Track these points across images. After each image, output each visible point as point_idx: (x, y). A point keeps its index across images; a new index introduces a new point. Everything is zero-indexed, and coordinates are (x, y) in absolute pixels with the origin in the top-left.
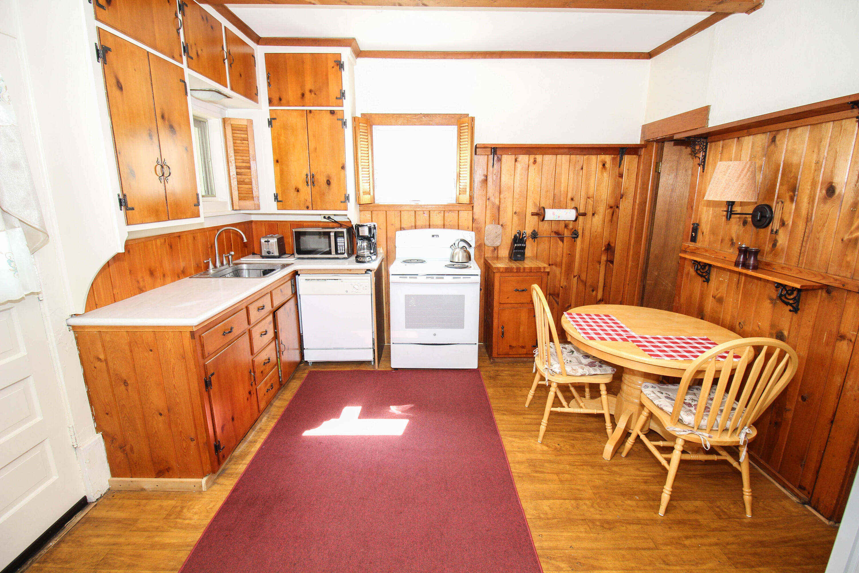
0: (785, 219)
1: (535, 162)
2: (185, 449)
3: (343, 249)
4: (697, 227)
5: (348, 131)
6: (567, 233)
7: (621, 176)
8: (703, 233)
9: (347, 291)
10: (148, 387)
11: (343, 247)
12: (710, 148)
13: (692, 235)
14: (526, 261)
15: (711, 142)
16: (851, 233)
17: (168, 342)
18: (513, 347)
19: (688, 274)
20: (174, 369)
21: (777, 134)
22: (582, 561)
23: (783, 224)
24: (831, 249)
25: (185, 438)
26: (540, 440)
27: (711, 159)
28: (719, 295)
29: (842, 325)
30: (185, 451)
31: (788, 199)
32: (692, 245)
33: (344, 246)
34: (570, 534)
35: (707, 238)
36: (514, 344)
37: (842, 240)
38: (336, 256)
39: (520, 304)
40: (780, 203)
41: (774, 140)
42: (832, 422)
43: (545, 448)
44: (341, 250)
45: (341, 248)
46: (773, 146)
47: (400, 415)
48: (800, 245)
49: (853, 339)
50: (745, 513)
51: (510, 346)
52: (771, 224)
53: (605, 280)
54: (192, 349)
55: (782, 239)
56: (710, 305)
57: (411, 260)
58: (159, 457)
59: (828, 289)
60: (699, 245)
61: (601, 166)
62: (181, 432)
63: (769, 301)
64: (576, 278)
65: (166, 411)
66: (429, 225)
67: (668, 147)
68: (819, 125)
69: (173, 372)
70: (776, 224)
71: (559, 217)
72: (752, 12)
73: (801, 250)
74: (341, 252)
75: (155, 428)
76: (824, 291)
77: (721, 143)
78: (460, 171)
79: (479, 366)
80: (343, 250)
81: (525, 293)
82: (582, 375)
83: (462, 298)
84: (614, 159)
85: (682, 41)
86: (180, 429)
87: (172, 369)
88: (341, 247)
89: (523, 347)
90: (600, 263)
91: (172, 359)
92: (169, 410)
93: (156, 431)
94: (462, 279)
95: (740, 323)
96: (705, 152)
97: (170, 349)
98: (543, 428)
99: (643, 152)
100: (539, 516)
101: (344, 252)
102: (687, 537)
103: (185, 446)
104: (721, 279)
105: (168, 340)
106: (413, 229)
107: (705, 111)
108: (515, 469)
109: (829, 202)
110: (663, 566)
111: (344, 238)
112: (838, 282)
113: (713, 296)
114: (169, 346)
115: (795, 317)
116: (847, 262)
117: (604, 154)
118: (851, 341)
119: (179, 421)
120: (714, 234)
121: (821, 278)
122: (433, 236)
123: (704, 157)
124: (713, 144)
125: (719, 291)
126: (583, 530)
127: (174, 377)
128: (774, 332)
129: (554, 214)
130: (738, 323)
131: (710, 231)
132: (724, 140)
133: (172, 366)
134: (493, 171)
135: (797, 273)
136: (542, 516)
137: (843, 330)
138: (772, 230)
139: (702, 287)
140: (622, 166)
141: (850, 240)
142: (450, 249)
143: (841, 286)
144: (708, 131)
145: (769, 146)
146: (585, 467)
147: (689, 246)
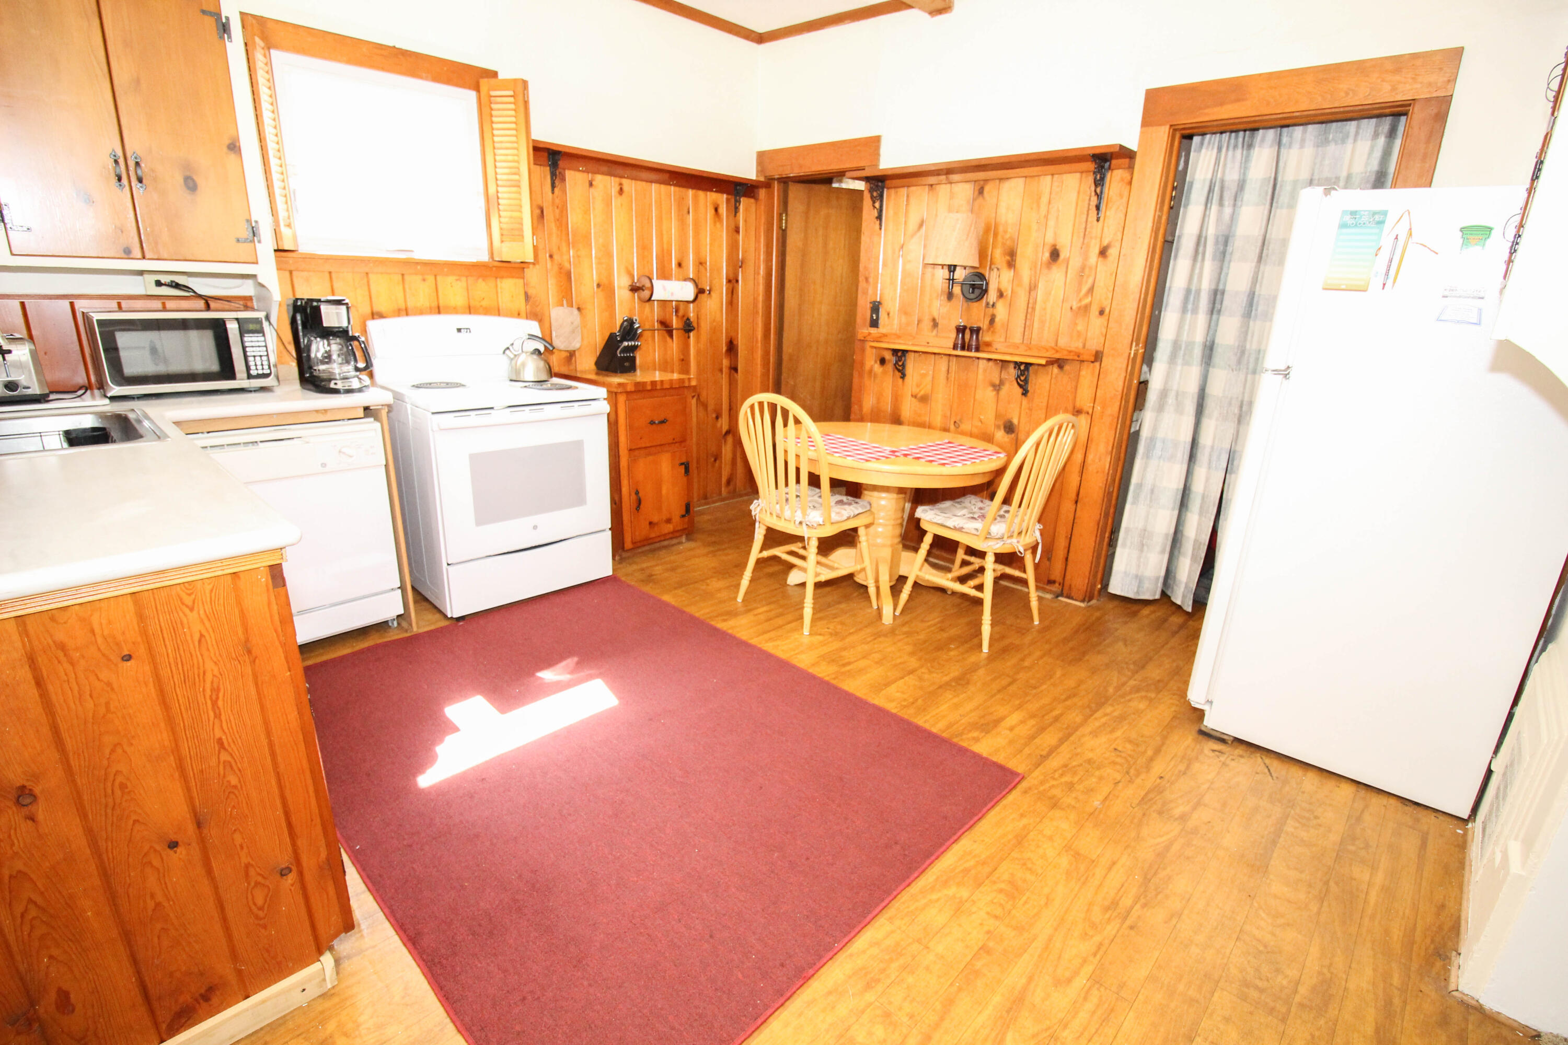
0: (1003, 290)
1: (621, 191)
2: (261, 909)
3: (265, 363)
4: (878, 306)
5: (235, 48)
6: (675, 323)
7: (737, 231)
8: (888, 314)
9: (324, 465)
10: (119, 779)
11: (265, 358)
12: (888, 196)
13: (872, 317)
14: (638, 372)
15: (888, 188)
16: (1080, 300)
17: (193, 616)
18: (657, 524)
19: (871, 371)
20: (218, 689)
21: (984, 184)
22: (982, 721)
23: (1001, 295)
24: (1058, 318)
25: (260, 879)
26: (806, 631)
27: (891, 212)
28: (922, 393)
29: (1078, 399)
30: (261, 914)
31: (1005, 265)
32: (873, 331)
33: (268, 355)
34: (947, 705)
35: (896, 322)
36: (655, 519)
37: (1071, 308)
38: (245, 384)
39: (658, 448)
40: (995, 270)
41: (981, 191)
42: (1076, 502)
43: (821, 638)
44: (259, 367)
45: (259, 363)
46: (980, 200)
47: (570, 681)
48: (1024, 318)
49: (1090, 412)
50: (1032, 619)
51: (651, 523)
52: (985, 297)
53: (730, 399)
54: (276, 617)
55: (1001, 311)
56: (908, 408)
57: (430, 384)
58: (171, 975)
59: (1059, 363)
60: (882, 329)
61: (713, 211)
62: (247, 866)
63: (991, 388)
64: (695, 399)
65: (191, 828)
66: (439, 308)
67: (795, 192)
68: (1037, 178)
69: (214, 703)
70: (992, 296)
71: (672, 294)
72: (936, 15)
73: (1025, 324)
74: (260, 372)
75: (152, 896)
76: (1056, 366)
77: (904, 191)
78: (498, 192)
79: (614, 570)
80: (266, 367)
81: (664, 426)
82: (849, 518)
83: (578, 446)
84: (728, 200)
85: (823, 29)
86: (245, 860)
87: (208, 693)
88: (258, 359)
89: (669, 521)
90: (721, 370)
91: (209, 665)
92: (199, 825)
93: (158, 905)
94: (577, 409)
95: (955, 422)
96: (882, 202)
97: (202, 635)
98: (808, 611)
99: (762, 193)
100: (902, 705)
101: (268, 372)
102: (1023, 660)
103: (260, 902)
104: (922, 372)
105: (192, 610)
106: (403, 316)
107: (873, 143)
108: (824, 671)
109: (1054, 268)
110: (1034, 691)
111: (264, 335)
112: (1072, 354)
113: (912, 396)
114: (197, 628)
115: (1025, 401)
116: (1078, 332)
117: (716, 192)
118: (1088, 413)
119: (238, 838)
120: (906, 313)
121: (1054, 351)
122: (459, 330)
123: (881, 206)
124: (893, 191)
125: (922, 386)
126: (951, 696)
127: (218, 716)
128: (1001, 423)
129: (664, 289)
130: (952, 423)
131: (900, 310)
132: (908, 186)
133: (208, 686)
134: (553, 199)
135: (1026, 350)
136: (905, 703)
137: (1078, 404)
138: (988, 304)
139: (893, 386)
140: (738, 214)
141: (1079, 308)
142: (504, 357)
143: (1076, 358)
144: (879, 174)
145: (974, 200)
146: (880, 639)
147: (870, 334)
